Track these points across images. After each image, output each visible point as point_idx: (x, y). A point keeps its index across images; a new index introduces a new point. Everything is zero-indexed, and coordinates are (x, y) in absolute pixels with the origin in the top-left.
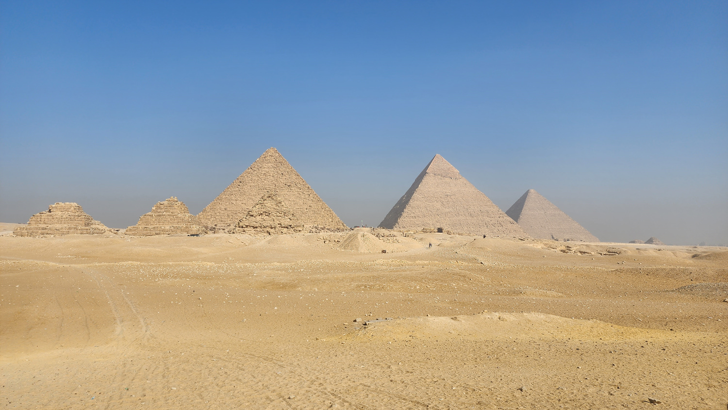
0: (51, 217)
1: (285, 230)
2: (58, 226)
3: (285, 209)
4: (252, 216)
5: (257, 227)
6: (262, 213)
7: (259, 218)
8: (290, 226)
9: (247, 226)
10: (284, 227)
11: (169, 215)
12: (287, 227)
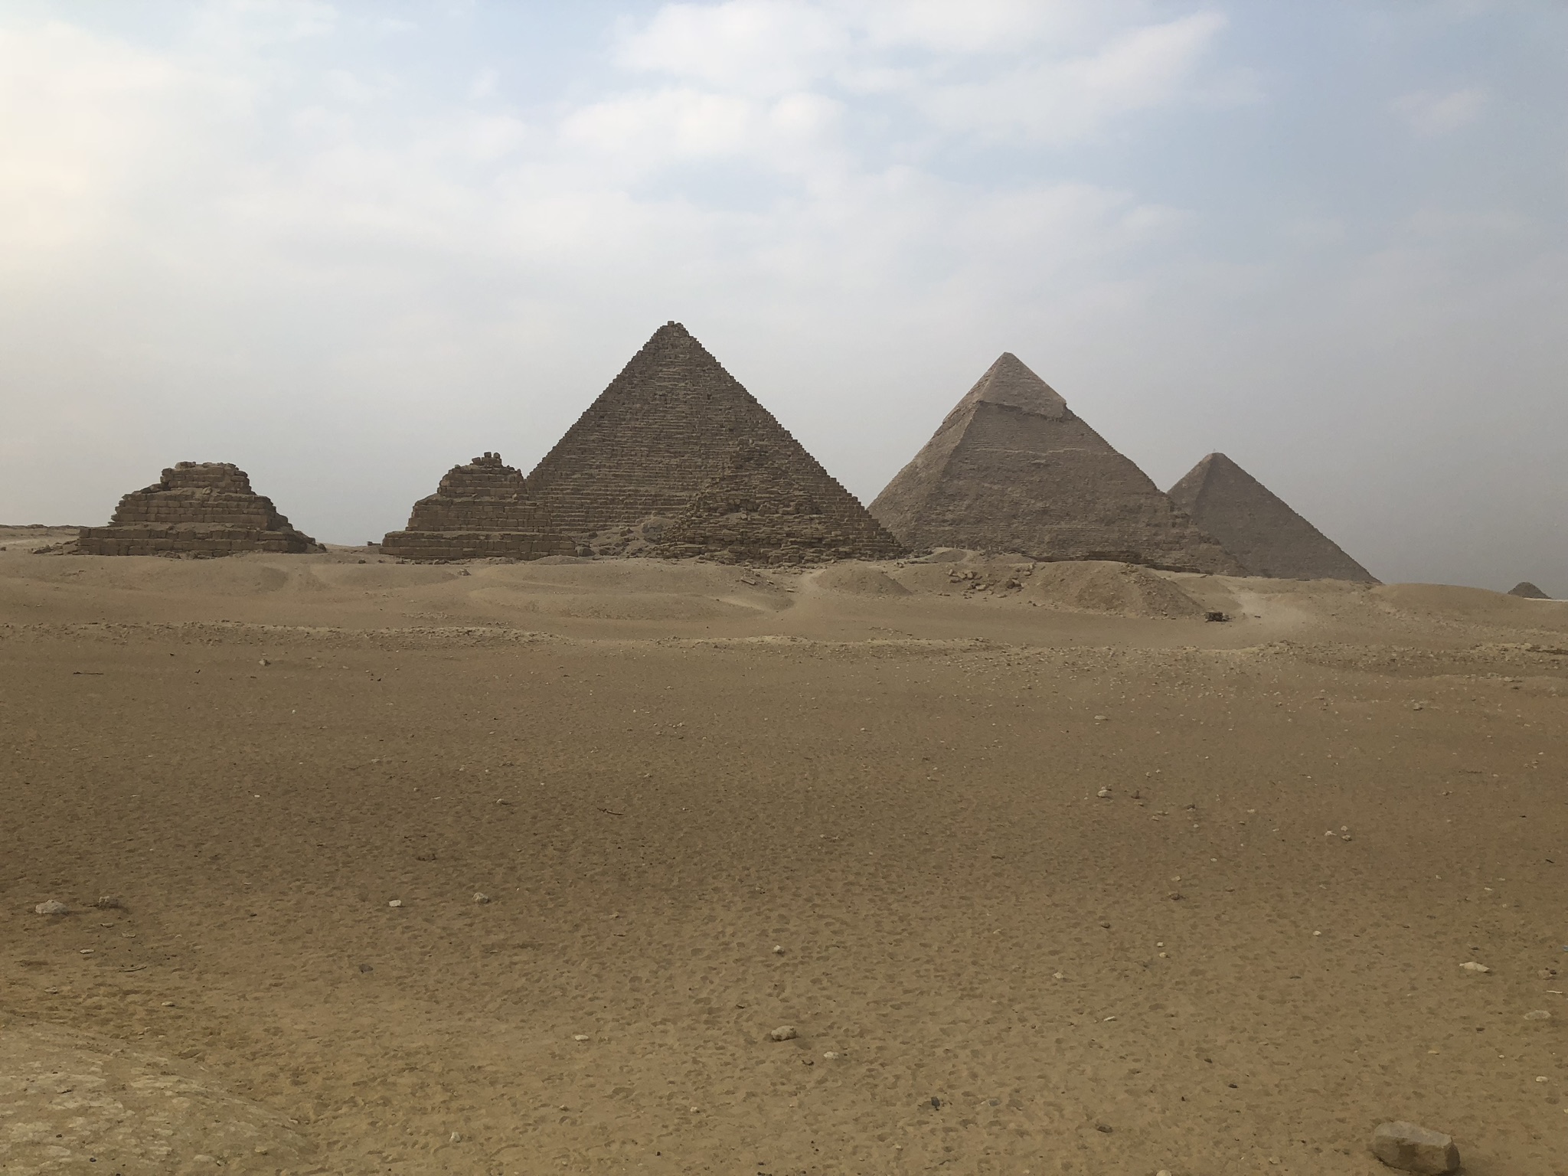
0: (176, 504)
1: (809, 553)
2: (201, 528)
3: (797, 493)
4: (715, 510)
5: (731, 543)
6: (738, 502)
7: (734, 518)
8: (820, 540)
9: (705, 540)
10: (803, 544)
11: (491, 504)
12: (811, 545)
